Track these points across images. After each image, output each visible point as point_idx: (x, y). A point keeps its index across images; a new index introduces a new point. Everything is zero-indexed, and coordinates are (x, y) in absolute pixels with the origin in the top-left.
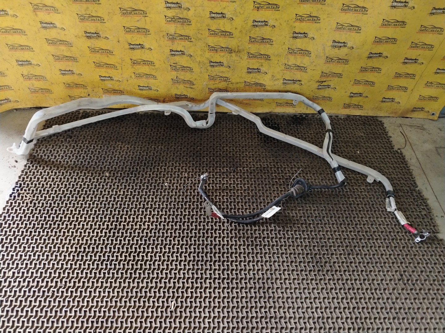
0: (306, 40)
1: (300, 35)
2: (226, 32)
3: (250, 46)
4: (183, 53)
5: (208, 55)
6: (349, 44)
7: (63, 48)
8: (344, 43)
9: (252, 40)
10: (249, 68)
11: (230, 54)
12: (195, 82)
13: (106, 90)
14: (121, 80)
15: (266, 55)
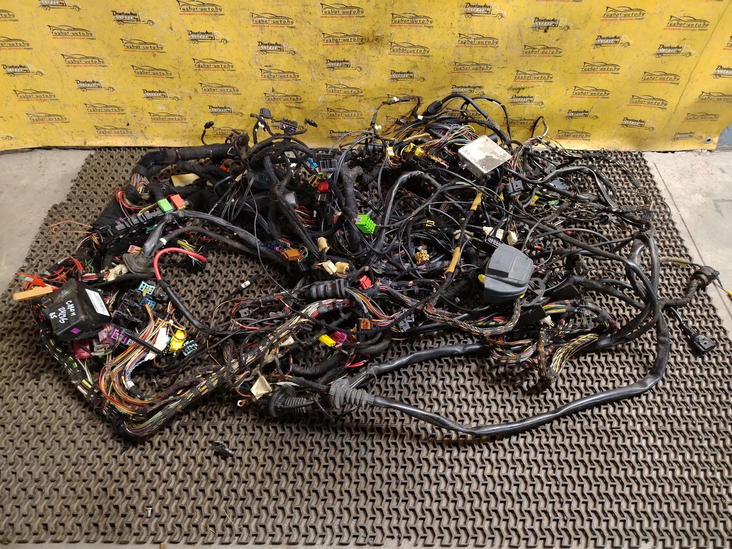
0: (488, 18)
1: (477, 10)
2: (352, 7)
3: (393, 30)
4: (280, 48)
5: (322, 50)
6: (562, 22)
7: (79, 42)
8: (554, 20)
9: (397, 19)
10: (393, 72)
11: (360, 46)
12: (304, 98)
13: (157, 115)
14: (180, 98)
15: (422, 47)
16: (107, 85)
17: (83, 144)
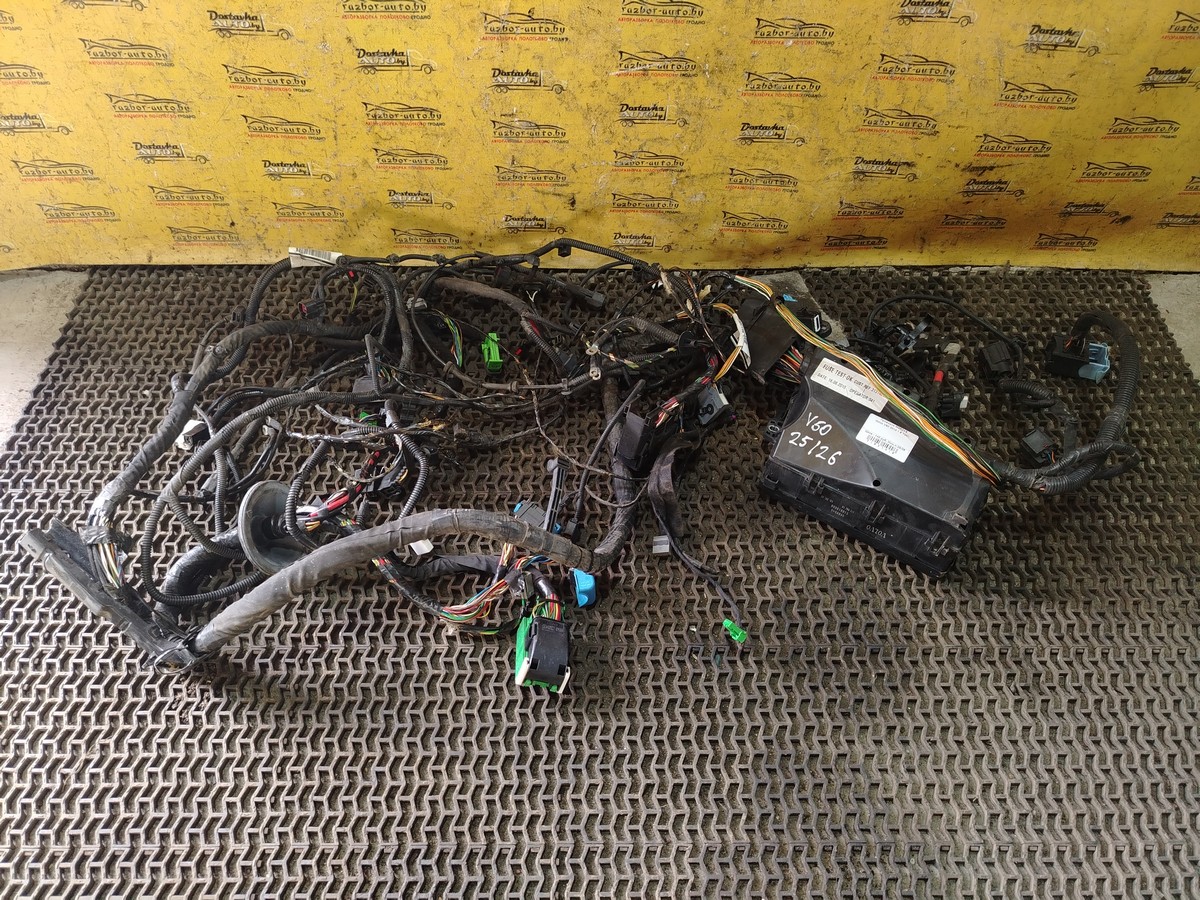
0: (944, 26)
3: (756, 49)
5: (615, 83)
6: (1084, 40)
7: (139, 69)
9: (765, 30)
10: (746, 126)
11: (688, 80)
12: (571, 176)
13: (288, 207)
14: (333, 175)
15: (808, 80)
16: (194, 151)
17: (144, 261)
